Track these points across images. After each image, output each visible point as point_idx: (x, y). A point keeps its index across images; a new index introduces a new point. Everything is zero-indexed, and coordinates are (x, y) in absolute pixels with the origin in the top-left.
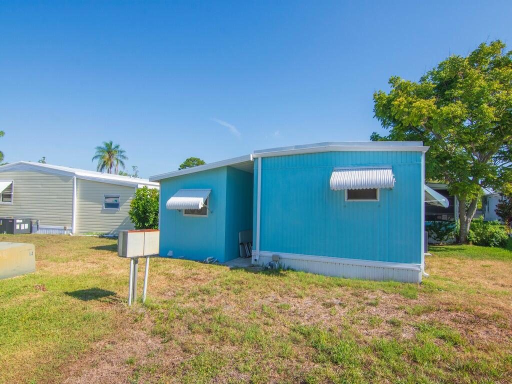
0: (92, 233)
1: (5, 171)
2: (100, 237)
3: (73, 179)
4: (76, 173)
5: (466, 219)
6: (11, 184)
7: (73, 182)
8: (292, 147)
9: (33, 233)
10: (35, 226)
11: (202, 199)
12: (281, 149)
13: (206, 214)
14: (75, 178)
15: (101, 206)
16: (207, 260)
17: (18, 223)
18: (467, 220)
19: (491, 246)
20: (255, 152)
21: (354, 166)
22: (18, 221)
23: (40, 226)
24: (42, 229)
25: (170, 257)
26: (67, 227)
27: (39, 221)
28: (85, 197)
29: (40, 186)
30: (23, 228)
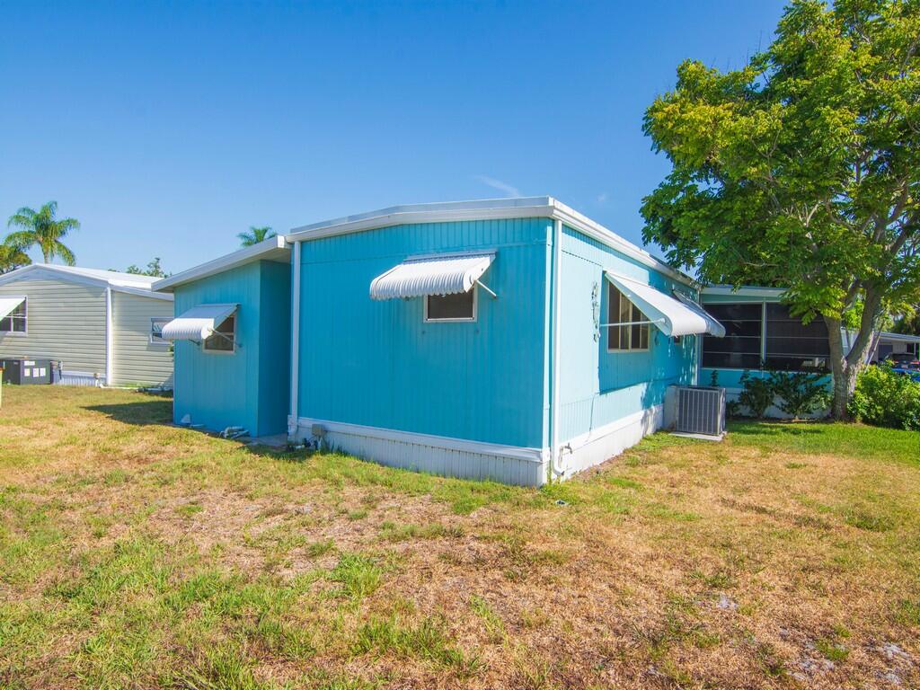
0: (132, 385)
1: (16, 280)
2: (140, 391)
3: (107, 292)
4: (110, 282)
5: (845, 366)
6: (24, 302)
7: (106, 297)
8: (344, 218)
9: (54, 384)
10: (56, 372)
11: (212, 320)
12: (329, 223)
13: (232, 350)
14: (109, 289)
15: (147, 338)
16: (226, 430)
17: (27, 367)
18: (848, 369)
19: (904, 429)
20: (292, 231)
21: (438, 253)
22: (27, 363)
23: (63, 373)
24: (67, 377)
25: (186, 426)
26: (98, 374)
27: (62, 365)
28: (126, 323)
29: (62, 305)
30: (36, 374)
